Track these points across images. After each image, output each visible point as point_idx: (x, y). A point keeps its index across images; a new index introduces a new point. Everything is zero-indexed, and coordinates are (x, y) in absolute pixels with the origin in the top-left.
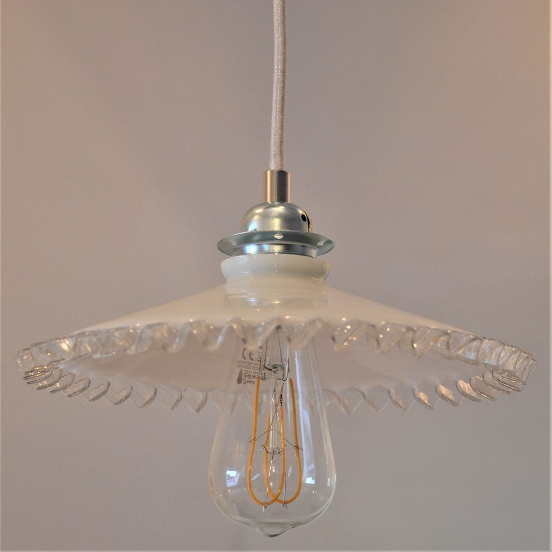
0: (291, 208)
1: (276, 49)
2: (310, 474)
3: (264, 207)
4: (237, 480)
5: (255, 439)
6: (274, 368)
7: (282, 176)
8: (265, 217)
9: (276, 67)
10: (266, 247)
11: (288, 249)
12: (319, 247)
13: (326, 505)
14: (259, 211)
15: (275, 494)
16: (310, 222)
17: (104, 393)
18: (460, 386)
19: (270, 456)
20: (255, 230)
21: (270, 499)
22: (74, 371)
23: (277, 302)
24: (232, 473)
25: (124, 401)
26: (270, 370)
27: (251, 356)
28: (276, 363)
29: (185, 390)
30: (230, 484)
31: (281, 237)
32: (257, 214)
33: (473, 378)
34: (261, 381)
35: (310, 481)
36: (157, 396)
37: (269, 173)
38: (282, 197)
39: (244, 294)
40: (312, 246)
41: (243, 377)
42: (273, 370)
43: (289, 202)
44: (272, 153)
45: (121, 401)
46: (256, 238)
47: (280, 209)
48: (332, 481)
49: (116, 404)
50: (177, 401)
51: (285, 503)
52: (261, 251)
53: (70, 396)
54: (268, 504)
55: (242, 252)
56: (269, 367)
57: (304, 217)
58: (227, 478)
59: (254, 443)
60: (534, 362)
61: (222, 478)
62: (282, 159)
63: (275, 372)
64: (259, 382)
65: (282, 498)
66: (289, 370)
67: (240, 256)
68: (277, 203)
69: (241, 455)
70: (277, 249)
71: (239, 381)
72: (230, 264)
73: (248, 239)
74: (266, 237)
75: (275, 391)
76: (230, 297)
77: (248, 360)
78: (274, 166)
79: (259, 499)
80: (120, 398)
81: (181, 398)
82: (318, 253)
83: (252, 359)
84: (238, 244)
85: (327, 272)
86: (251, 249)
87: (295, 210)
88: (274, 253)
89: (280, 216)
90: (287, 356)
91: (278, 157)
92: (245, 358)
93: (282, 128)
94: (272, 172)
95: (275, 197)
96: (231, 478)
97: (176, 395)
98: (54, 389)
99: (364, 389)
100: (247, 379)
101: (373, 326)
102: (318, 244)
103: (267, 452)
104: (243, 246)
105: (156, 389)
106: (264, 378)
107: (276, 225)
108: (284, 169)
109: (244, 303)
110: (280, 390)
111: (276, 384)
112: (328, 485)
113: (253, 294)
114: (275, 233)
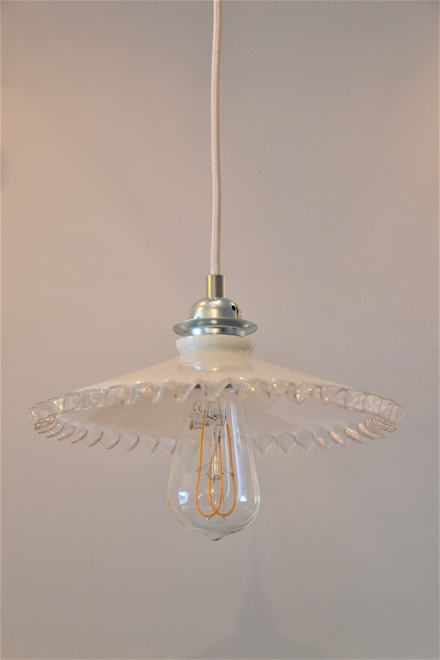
0: (225, 302)
1: (214, 189)
2: (243, 494)
3: (206, 301)
4: (186, 499)
5: (200, 468)
6: (215, 417)
7: (219, 279)
8: (207, 308)
9: (214, 201)
10: (207, 330)
11: (223, 331)
12: (245, 329)
13: (253, 516)
14: (203, 303)
15: (216, 509)
16: (239, 311)
17: (99, 440)
18: (360, 428)
19: (212, 481)
20: (199, 318)
21: (212, 512)
22: (75, 424)
23: (215, 369)
24: (183, 494)
25: (114, 446)
26: (212, 418)
27: (200, 409)
28: (216, 414)
29: (161, 437)
30: (182, 502)
31: (216, 322)
32: (201, 306)
33: (367, 421)
34: (205, 427)
35: (243, 499)
36: (139, 442)
37: (209, 277)
38: (219, 294)
39: (192, 363)
40: (241, 329)
41: (194, 425)
42: (214, 418)
43: (224, 297)
44: (212, 262)
45: (112, 447)
46: (200, 323)
47: (218, 302)
48: (257, 499)
49: (108, 449)
50: (156, 446)
51: (224, 516)
52: (204, 333)
53: (73, 443)
54: (210, 516)
55: (190, 334)
56: (211, 416)
57: (233, 308)
58: (180, 498)
59: (200, 472)
60: (399, 407)
61: (177, 498)
62: (219, 267)
63: (215, 420)
64: (203, 426)
65: (221, 511)
66: (225, 418)
67: (189, 337)
68: (215, 298)
69: (189, 481)
70: (215, 330)
71: (191, 427)
72: (182, 342)
73: (195, 324)
74: (207, 322)
75: (215, 433)
76: (182, 365)
77: (198, 411)
78: (213, 271)
79: (203, 513)
80: (111, 444)
81: (158, 443)
82: (245, 333)
83: (201, 412)
84: (186, 328)
85: (252, 347)
86: (197, 331)
87: (229, 303)
88: (212, 334)
89: (217, 307)
90: (224, 408)
91: (216, 265)
92: (195, 411)
93: (219, 244)
94: (212, 276)
95: (214, 294)
96: (183, 498)
97: (154, 441)
98: (60, 438)
99: (294, 433)
100: (198, 426)
101: (264, 383)
102: (244, 326)
103: (210, 479)
104: (191, 329)
105: (138, 437)
106: (207, 425)
107: (214, 314)
108: (221, 274)
109: (192, 369)
110: (219, 433)
111: (215, 429)
112: (256, 502)
113: (198, 363)
114: (211, 319)
